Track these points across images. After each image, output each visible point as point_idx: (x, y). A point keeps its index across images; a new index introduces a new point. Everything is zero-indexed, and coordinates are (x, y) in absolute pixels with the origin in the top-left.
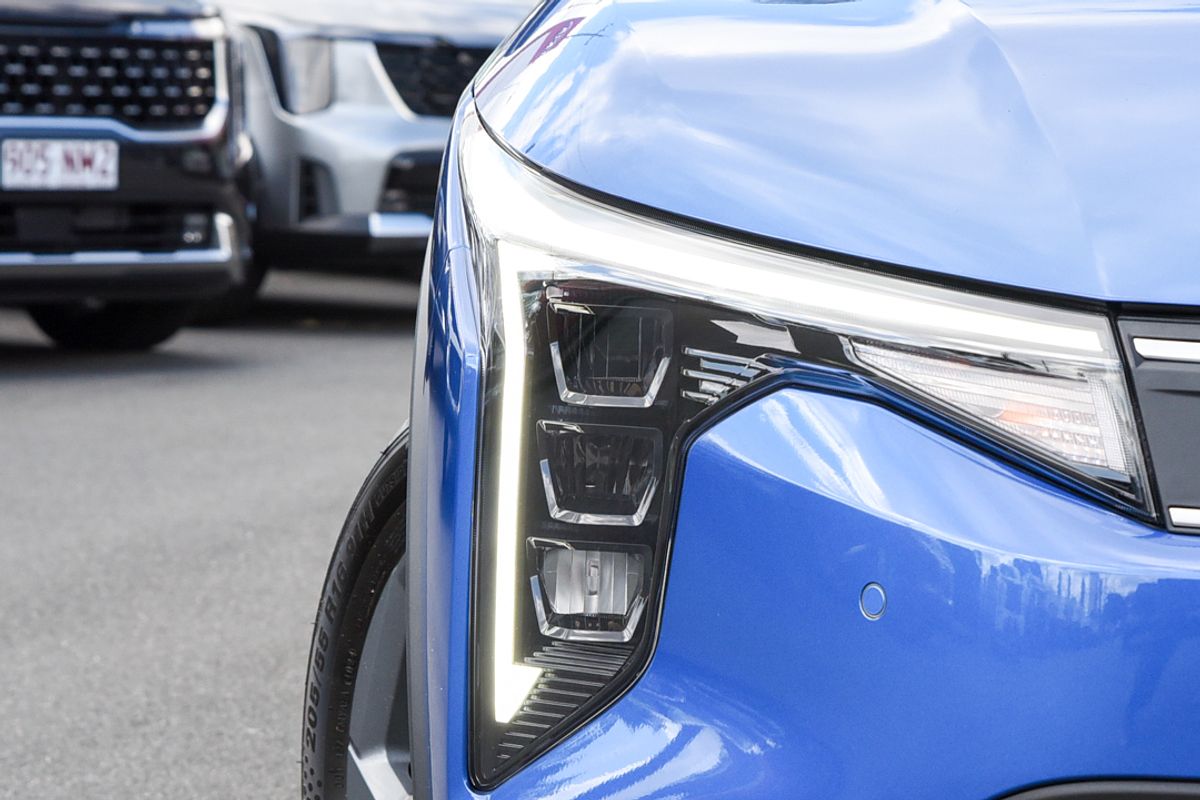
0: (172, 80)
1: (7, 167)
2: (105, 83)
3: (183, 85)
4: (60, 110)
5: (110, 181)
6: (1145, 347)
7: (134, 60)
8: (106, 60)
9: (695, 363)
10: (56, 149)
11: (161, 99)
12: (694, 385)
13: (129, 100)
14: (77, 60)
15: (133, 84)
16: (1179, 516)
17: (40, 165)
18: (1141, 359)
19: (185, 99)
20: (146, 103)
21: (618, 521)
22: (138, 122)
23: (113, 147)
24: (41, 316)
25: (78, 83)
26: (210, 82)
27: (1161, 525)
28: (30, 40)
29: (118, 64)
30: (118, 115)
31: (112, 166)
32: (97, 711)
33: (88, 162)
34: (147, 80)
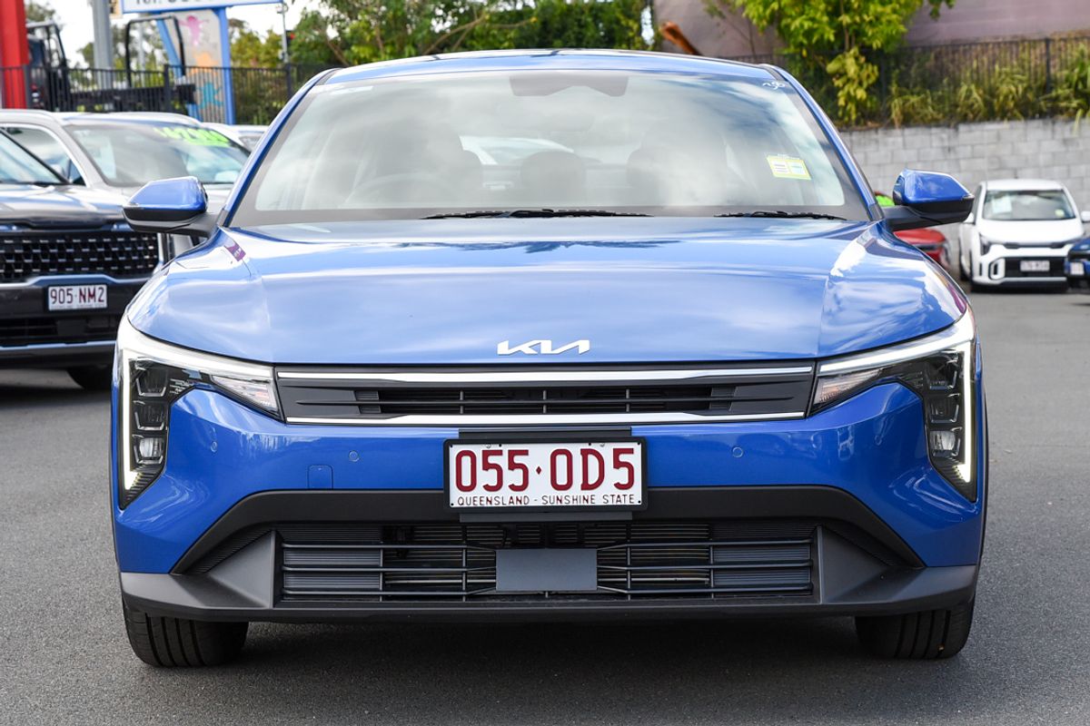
0: (135, 252)
1: (51, 300)
2: (100, 255)
3: (140, 254)
4: (77, 271)
5: (104, 305)
6: (281, 375)
7: (115, 243)
8: (100, 244)
9: (174, 383)
10: (75, 290)
11: (129, 262)
12: (174, 389)
13: (113, 263)
14: (85, 245)
15: (114, 255)
16: (289, 419)
17: (68, 298)
18: (279, 378)
19: (141, 261)
20: (121, 264)
21: (157, 429)
22: (118, 274)
23: (105, 287)
24: (74, 373)
25: (85, 256)
26: (156, 251)
27: (285, 422)
28: (62, 236)
29: (106, 245)
30: (107, 272)
31: (104, 297)
32: (67, 537)
33: (92, 296)
34: (121, 253)
